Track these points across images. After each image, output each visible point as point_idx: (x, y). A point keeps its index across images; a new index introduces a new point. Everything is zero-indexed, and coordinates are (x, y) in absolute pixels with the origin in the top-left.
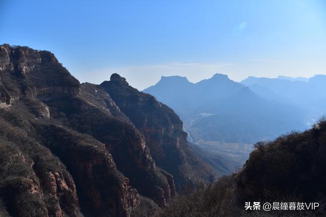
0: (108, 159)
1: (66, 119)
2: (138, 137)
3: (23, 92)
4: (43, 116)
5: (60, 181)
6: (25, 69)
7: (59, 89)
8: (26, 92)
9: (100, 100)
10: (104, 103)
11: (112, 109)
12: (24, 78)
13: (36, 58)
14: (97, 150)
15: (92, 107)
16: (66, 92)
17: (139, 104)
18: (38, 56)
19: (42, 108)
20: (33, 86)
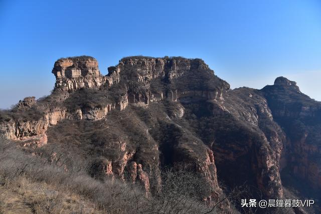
0: (198, 165)
1: (196, 121)
2: (263, 152)
3: (166, 95)
4: (174, 116)
5: (140, 172)
6: (172, 76)
7: (199, 93)
8: (168, 94)
9: (249, 106)
10: (253, 109)
11: (262, 117)
12: (170, 83)
13: (185, 66)
14: (190, 154)
15: (225, 112)
16: (204, 96)
17: (301, 113)
18: (188, 64)
19: (177, 109)
20: (175, 90)
